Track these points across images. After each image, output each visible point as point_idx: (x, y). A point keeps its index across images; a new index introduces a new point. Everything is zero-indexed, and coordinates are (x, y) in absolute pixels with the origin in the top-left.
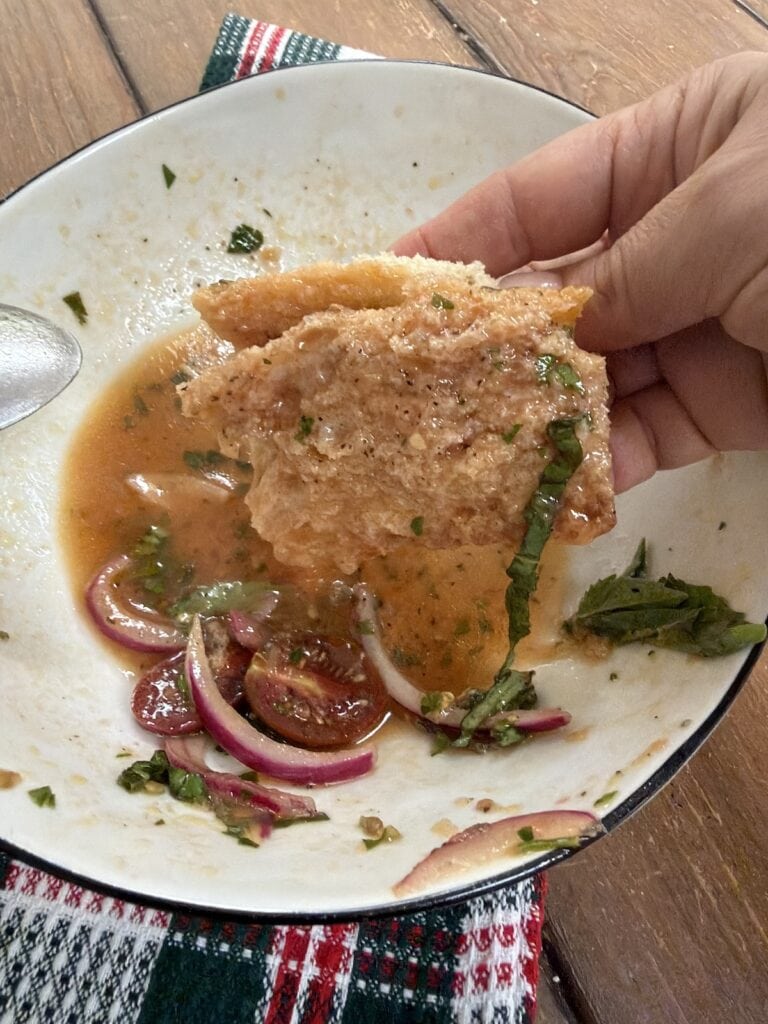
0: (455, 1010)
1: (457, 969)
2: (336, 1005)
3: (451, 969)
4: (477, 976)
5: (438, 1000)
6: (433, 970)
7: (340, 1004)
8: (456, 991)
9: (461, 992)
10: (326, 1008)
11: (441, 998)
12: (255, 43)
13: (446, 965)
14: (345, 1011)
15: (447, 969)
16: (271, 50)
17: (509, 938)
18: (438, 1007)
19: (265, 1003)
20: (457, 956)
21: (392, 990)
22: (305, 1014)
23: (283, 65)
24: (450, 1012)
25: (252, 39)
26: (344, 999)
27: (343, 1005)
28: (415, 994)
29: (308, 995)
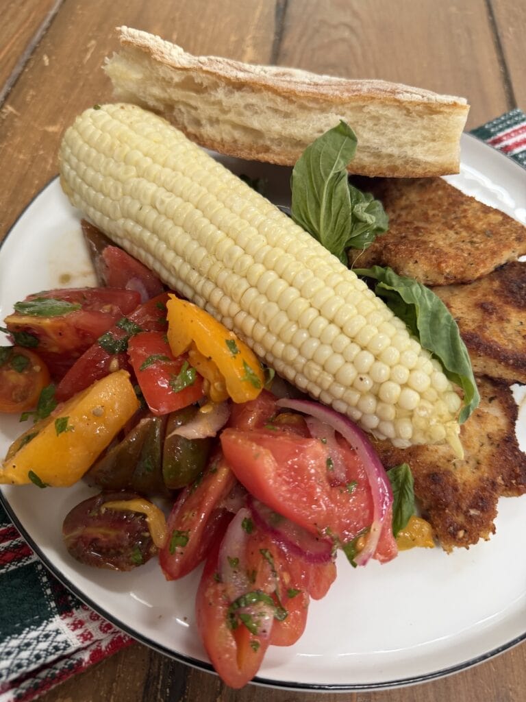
0: (53, 619)
1: (74, 610)
2: (23, 560)
3: (73, 607)
4: (76, 622)
5: (54, 608)
6: (67, 598)
7: (25, 562)
8: (64, 615)
9: (65, 618)
10: (20, 556)
11: (56, 609)
12: (513, 135)
13: (73, 603)
14: (23, 566)
15: (71, 605)
16: (517, 145)
17: (106, 629)
18: (51, 610)
19: (6, 526)
20: (80, 606)
21: (46, 583)
22: (11, 548)
23: (515, 157)
24: (51, 618)
25: (514, 131)
26: (28, 562)
27: (25, 564)
28: (50, 595)
29: (19, 544)
